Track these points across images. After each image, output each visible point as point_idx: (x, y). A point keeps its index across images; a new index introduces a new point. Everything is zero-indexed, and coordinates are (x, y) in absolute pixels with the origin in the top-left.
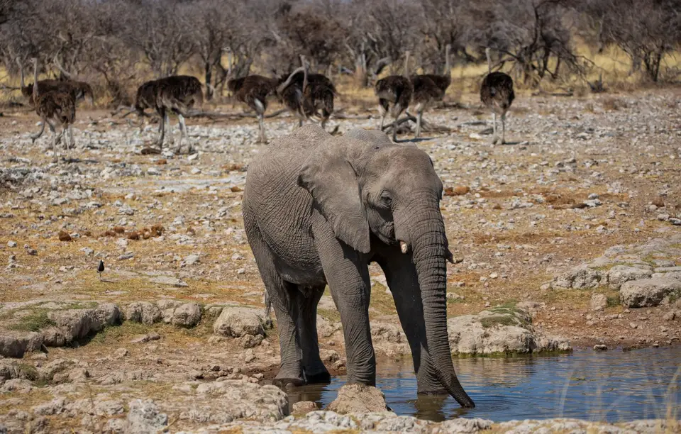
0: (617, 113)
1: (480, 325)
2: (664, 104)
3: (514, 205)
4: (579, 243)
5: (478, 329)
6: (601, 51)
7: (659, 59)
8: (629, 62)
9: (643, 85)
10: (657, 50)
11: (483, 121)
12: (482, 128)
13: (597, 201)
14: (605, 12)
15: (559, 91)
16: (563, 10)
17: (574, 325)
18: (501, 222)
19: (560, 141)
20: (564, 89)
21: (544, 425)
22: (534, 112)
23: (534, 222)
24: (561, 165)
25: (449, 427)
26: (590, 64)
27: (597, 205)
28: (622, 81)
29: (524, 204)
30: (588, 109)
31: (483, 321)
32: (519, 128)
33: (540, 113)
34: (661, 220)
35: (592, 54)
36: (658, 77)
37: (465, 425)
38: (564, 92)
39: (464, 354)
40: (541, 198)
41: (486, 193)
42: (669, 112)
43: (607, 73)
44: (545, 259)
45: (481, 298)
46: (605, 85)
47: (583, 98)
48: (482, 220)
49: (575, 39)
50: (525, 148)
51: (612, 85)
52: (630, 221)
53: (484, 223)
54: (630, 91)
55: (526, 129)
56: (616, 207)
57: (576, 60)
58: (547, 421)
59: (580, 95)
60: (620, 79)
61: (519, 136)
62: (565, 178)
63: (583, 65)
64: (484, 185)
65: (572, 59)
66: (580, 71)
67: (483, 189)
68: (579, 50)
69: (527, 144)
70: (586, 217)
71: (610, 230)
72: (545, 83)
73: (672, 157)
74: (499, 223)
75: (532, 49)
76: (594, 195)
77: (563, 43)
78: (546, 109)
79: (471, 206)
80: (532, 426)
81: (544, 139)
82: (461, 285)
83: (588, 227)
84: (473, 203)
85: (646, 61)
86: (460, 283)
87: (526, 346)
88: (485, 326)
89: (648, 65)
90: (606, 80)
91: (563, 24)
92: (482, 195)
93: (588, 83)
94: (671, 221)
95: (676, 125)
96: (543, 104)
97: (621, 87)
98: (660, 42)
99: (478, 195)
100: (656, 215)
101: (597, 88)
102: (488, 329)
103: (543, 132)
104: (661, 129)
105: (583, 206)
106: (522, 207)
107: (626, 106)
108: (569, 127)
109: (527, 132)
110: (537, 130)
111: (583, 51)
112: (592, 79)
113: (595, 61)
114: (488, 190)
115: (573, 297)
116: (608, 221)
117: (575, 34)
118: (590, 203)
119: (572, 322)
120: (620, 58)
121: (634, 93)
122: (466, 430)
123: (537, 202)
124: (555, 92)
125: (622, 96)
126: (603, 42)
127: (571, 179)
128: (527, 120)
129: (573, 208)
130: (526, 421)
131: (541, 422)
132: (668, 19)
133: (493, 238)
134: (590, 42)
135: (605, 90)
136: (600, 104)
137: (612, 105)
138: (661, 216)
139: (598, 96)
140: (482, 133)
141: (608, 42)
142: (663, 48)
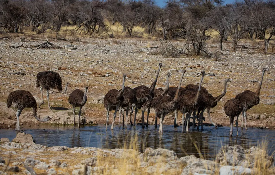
0: (117, 45)
1: (67, 114)
2: (133, 43)
3: (81, 74)
4: (102, 89)
5: (66, 116)
6: (113, 24)
7: (132, 28)
8: (122, 28)
9: (126, 36)
10: (132, 25)
11: (72, 45)
12: (72, 47)
13: (109, 74)
14: (115, 11)
15: (99, 37)
16: (102, 9)
17: (99, 116)
18: (77, 80)
19: (98, 54)
20: (100, 36)
21: (85, 149)
22: (90, 43)
23: (88, 81)
24: (98, 62)
25: (53, 149)
26: (110, 29)
27: (109, 76)
28: (120, 35)
29: (85, 74)
30: (108, 44)
31: (68, 113)
32: (85, 48)
33: (92, 44)
34: (129, 82)
35: (111, 25)
36: (132, 34)
37: (59, 148)
38: (101, 37)
39: (61, 124)
40: (90, 72)
41: (72, 70)
42: (134, 46)
43: (115, 32)
44: (91, 93)
45: (68, 105)
46: (114, 36)
47: (106, 40)
48: (71, 79)
49: (105, 19)
50: (86, 55)
51: (116, 36)
52: (119, 82)
53: (71, 80)
54: (122, 38)
55: (87, 49)
56: (115, 77)
57: (105, 27)
58: (86, 148)
59: (106, 38)
60: (119, 34)
61: (85, 51)
62: (99, 66)
63: (107, 28)
64: (72, 67)
65: (104, 26)
66: (106, 30)
67: (71, 68)
68: (106, 23)
69: (87, 54)
70: (105, 80)
71: (113, 84)
72: (94, 34)
73: (134, 61)
74: (76, 80)
75: (90, 22)
76: (108, 72)
77: (101, 20)
78: (94, 42)
79: (67, 74)
80: (81, 149)
81: (93, 53)
82: (62, 101)
83: (105, 83)
84: (68, 73)
85: (128, 29)
86: (61, 100)
87: (82, 122)
88: (69, 115)
89: (128, 30)
90: (114, 34)
91: (101, 14)
92: (71, 71)
93: (109, 35)
94: (132, 83)
95: (136, 51)
96: (93, 41)
97: (119, 37)
98: (133, 22)
99: (69, 70)
100: (128, 80)
101: (112, 36)
102: (70, 116)
103: (93, 50)
104: (131, 52)
105: (104, 76)
106: (84, 75)
107: (120, 43)
108: (101, 49)
109: (87, 50)
110: (91, 49)
111: (107, 24)
112: (110, 33)
113: (111, 27)
114: (73, 69)
115: (99, 106)
116: (112, 81)
117: (105, 18)
118: (107, 75)
119: (98, 115)
120: (120, 27)
121: (124, 39)
122: (59, 150)
123: (89, 74)
124: (98, 37)
125: (119, 39)
126: (114, 22)
127: (101, 67)
128: (87, 46)
129: (101, 76)
130: (80, 148)
131: (84, 148)
132: (136, 15)
133: (74, 85)
134: (110, 21)
135: (114, 37)
136: (112, 42)
137: (116, 43)
138: (129, 81)
139: (111, 39)
140: (72, 49)
141: (116, 21)
142: (133, 24)
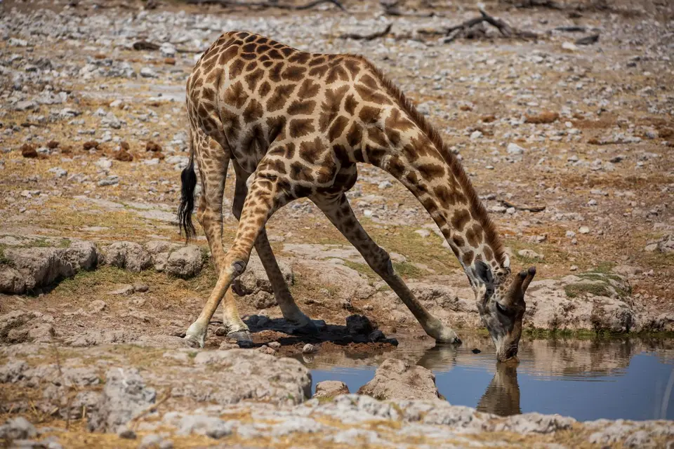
1: (563, 293)
3: (616, 139)
5: (560, 299)
11: (580, 26)
12: (579, 35)
18: (598, 160)
21: (642, 428)
22: (649, 17)
23: (641, 163)
25: (517, 423)
29: (630, 138)
31: (567, 288)
32: (629, 38)
33: (657, 19)
37: (539, 422)
39: (541, 330)
40: (652, 131)
41: (579, 121)
44: (653, 211)
45: (566, 259)
48: (574, 158)
50: (634, 65)
53: (575, 161)
55: (637, 40)
58: (646, 423)
61: (628, 48)
64: (578, 111)
67: (575, 116)
69: (638, 59)
74: (595, 162)
78: (665, 13)
79: (560, 138)
80: (627, 428)
81: (661, 53)
82: (541, 241)
84: (562, 134)
86: (539, 238)
87: (622, 324)
88: (570, 296)
92: (575, 124)
96: (662, 7)
99: (569, 124)
102: (573, 300)
103: (660, 44)
106: (626, 143)
109: (638, 44)
110: (652, 42)
114: (582, 118)
122: (539, 429)
123: (646, 136)
128: (639, 28)
130: (619, 422)
131: (638, 424)
133: (586, 182)
140: (579, 42)
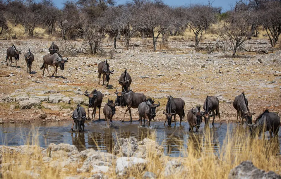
0: (20, 46)
2: (34, 44)
4: (7, 88)
6: (16, 26)
7: (33, 30)
8: (24, 30)
9: (28, 37)
10: (33, 27)
13: (13, 74)
14: (17, 13)
15: (2, 38)
16: (4, 12)
17: (5, 114)
19: (2, 55)
20: (4, 37)
24: (2, 62)
26: (12, 30)
27: (13, 76)
28: (22, 36)
34: (33, 81)
35: (13, 26)
36: (33, 35)
38: (4, 39)
42: (36, 46)
43: (17, 33)
46: (17, 37)
47: (10, 41)
49: (8, 21)
52: (23, 81)
54: (24, 39)
56: (19, 77)
57: (8, 28)
59: (9, 40)
60: (22, 35)
62: (3, 67)
63: (10, 30)
65: (7, 28)
66: (9, 32)
68: (9, 25)
70: (9, 80)
71: (17, 84)
73: (36, 61)
76: (12, 72)
77: (4, 23)
83: (10, 83)
85: (29, 30)
89: (30, 31)
90: (17, 35)
91: (4, 16)
93: (12, 36)
94: (35, 82)
95: (38, 51)
97: (22, 38)
98: (33, 24)
100: (31, 80)
101: (14, 38)
104: (34, 52)
105: (8, 76)
107: (23, 44)
108: (5, 50)
111: (10, 26)
112: (13, 35)
113: (14, 29)
115: (4, 105)
116: (16, 81)
117: (8, 20)
118: (11, 75)
119: (4, 113)
120: (22, 28)
121: (25, 40)
124: (1, 39)
125: (22, 41)
126: (17, 22)
127: (5, 67)
129: (5, 76)
132: (36, 17)
134: (12, 23)
135: (17, 39)
136: (15, 43)
137: (19, 44)
138: (32, 80)
139: (14, 40)
141: (18, 23)
142: (34, 26)
